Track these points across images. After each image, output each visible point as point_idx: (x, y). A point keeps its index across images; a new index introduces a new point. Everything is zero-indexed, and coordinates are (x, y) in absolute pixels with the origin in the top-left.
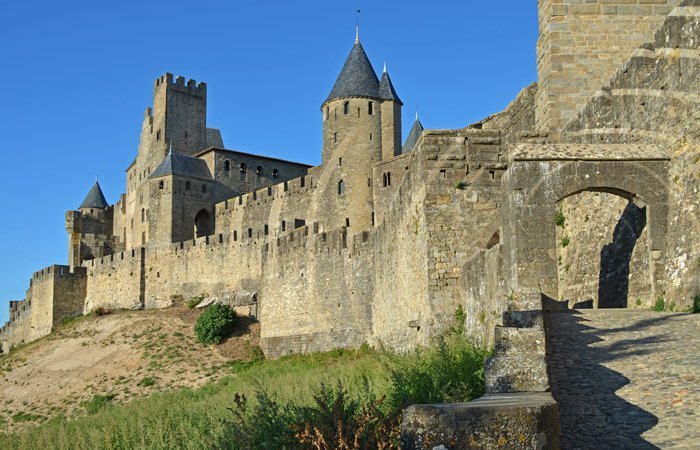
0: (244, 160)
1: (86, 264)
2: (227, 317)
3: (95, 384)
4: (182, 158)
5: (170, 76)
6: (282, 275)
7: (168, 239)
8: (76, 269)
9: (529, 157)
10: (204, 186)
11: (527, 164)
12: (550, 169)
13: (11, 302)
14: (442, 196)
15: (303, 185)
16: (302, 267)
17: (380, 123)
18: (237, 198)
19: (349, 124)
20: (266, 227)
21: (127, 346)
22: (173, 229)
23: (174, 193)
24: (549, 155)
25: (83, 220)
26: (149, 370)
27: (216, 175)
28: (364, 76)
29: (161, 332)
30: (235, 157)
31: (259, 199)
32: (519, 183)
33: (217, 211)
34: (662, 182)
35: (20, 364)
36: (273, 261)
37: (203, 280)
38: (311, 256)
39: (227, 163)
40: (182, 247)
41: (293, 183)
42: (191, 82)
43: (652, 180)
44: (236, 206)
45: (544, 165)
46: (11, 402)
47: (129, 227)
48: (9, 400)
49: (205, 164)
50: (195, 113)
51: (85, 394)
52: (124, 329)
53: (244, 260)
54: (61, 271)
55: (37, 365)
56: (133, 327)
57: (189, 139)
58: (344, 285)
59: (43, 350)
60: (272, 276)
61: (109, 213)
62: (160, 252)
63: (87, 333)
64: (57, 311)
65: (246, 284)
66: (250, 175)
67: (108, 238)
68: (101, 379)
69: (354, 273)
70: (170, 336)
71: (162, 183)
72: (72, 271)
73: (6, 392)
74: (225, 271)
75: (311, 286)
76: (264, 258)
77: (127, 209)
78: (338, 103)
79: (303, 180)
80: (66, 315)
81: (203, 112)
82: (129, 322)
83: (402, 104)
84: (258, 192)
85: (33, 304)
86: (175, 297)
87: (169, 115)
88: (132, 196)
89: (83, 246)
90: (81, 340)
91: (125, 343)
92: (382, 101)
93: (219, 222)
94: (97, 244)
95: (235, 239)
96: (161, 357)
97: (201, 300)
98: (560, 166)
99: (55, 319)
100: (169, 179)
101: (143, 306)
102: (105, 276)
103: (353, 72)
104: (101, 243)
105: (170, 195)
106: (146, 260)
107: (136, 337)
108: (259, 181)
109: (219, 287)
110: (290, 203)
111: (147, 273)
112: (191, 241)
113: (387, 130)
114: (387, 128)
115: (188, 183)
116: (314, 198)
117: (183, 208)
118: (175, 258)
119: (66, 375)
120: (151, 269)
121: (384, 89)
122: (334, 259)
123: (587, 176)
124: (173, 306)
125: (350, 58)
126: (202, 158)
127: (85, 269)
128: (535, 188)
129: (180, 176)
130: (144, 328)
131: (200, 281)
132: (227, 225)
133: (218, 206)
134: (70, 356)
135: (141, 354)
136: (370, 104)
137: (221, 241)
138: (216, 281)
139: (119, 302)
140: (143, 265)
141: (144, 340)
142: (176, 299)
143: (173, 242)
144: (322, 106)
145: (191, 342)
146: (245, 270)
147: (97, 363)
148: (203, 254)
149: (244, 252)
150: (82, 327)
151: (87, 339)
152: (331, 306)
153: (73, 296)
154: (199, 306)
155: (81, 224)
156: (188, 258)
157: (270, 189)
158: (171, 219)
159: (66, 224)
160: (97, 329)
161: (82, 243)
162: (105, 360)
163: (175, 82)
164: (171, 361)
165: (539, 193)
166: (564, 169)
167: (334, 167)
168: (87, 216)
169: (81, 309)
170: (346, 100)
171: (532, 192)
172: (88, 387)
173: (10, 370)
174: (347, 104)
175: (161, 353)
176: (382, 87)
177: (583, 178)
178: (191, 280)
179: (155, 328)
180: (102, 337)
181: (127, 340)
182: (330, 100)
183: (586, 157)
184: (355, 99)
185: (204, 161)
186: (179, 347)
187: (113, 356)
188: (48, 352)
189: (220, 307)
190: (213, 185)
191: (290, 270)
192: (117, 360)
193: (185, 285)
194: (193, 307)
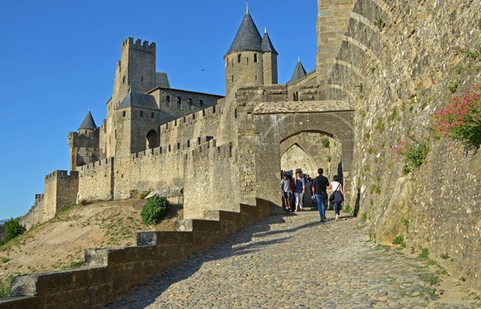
0: (180, 95)
1: (78, 169)
2: (162, 206)
3: (74, 254)
4: (137, 95)
5: (131, 39)
6: (195, 175)
7: (129, 151)
8: (72, 172)
9: (263, 112)
10: (152, 114)
11: (262, 117)
12: (277, 119)
13: (37, 195)
14: (248, 130)
15: (214, 112)
16: (206, 170)
17: (262, 68)
18: (174, 121)
19: (241, 69)
20: (189, 142)
21: (98, 227)
22: (131, 144)
23: (132, 119)
24: (277, 110)
25: (80, 138)
26: (109, 244)
27: (160, 105)
28: (251, 36)
29: (120, 216)
30: (173, 93)
31: (187, 122)
32: (257, 129)
33: (162, 130)
34: (350, 125)
35: (31, 240)
36: (190, 166)
37: (151, 179)
38: (212, 163)
39: (168, 97)
40: (137, 157)
41: (209, 110)
42: (146, 42)
43: (343, 125)
44: (173, 127)
45: (274, 117)
46: (21, 266)
47: (108, 142)
48: (20, 265)
49: (154, 99)
50: (148, 64)
51: (66, 261)
52: (97, 215)
53: (175, 165)
54: (62, 175)
55: (41, 240)
56: (103, 213)
57: (144, 81)
58: (230, 184)
59: (46, 229)
60: (189, 177)
61: (96, 133)
62: (123, 160)
63: (74, 217)
64: (59, 202)
65: (177, 181)
66: (184, 104)
67: (95, 150)
68: (78, 250)
69: (236, 175)
70: (125, 219)
71: (124, 113)
72: (69, 174)
73: (19, 259)
74: (163, 173)
75: (211, 184)
76: (185, 164)
77: (107, 130)
78: (234, 55)
79: (214, 108)
80: (64, 204)
81: (153, 62)
82: (101, 209)
83: (277, 54)
84: (186, 117)
85: (45, 197)
86: (133, 191)
87: (130, 66)
88: (110, 121)
89: (78, 156)
90: (70, 222)
91: (97, 224)
92: (263, 52)
93: (163, 138)
94: (87, 154)
95: (170, 151)
96: (117, 234)
97: (149, 193)
98: (283, 117)
99: (57, 207)
100: (129, 110)
101: (113, 197)
102: (90, 177)
103: (244, 34)
104: (90, 154)
105: (130, 121)
106: (115, 166)
107: (104, 220)
108: (190, 108)
109: (160, 183)
110: (206, 124)
111: (115, 175)
112: (142, 152)
113: (267, 72)
114: (267, 71)
115: (141, 112)
116: (222, 121)
117: (138, 130)
118: (133, 164)
119: (57, 248)
120: (118, 172)
121: (265, 44)
122: (225, 165)
123: (301, 123)
124: (131, 197)
125: (242, 24)
126: (151, 94)
127: (78, 172)
128: (268, 132)
129: (136, 107)
130: (110, 213)
131: (149, 180)
132: (167, 140)
133: (162, 127)
134: (61, 234)
135: (104, 233)
136: (255, 55)
137: (161, 152)
138: (158, 180)
139: (98, 195)
140: (112, 169)
141: (108, 222)
142: (133, 193)
143: (132, 153)
144: (224, 58)
145: (138, 223)
146: (176, 171)
147: (78, 238)
148: (150, 161)
149: (175, 159)
150: (72, 213)
151: (73, 222)
152: (223, 198)
153: (69, 192)
154: (147, 197)
155: (78, 140)
156: (141, 164)
157: (194, 115)
158: (130, 137)
159: (68, 141)
160: (81, 215)
161: (77, 154)
162: (82, 237)
163: (134, 43)
164: (123, 237)
165: (270, 135)
166: (286, 119)
167: (232, 99)
168: (82, 135)
169: (75, 200)
170: (239, 53)
171: (266, 135)
172: (69, 256)
173: (24, 244)
174: (239, 56)
175: (117, 231)
176: (263, 43)
177: (298, 125)
178: (143, 179)
179: (116, 213)
180: (83, 220)
181: (98, 222)
182: (229, 53)
183: (300, 111)
184: (245, 52)
185: (153, 97)
186: (129, 227)
187: (88, 233)
188: (49, 231)
189: (158, 198)
190: (158, 112)
191: (200, 172)
192: (89, 236)
193: (139, 182)
194: (143, 198)
